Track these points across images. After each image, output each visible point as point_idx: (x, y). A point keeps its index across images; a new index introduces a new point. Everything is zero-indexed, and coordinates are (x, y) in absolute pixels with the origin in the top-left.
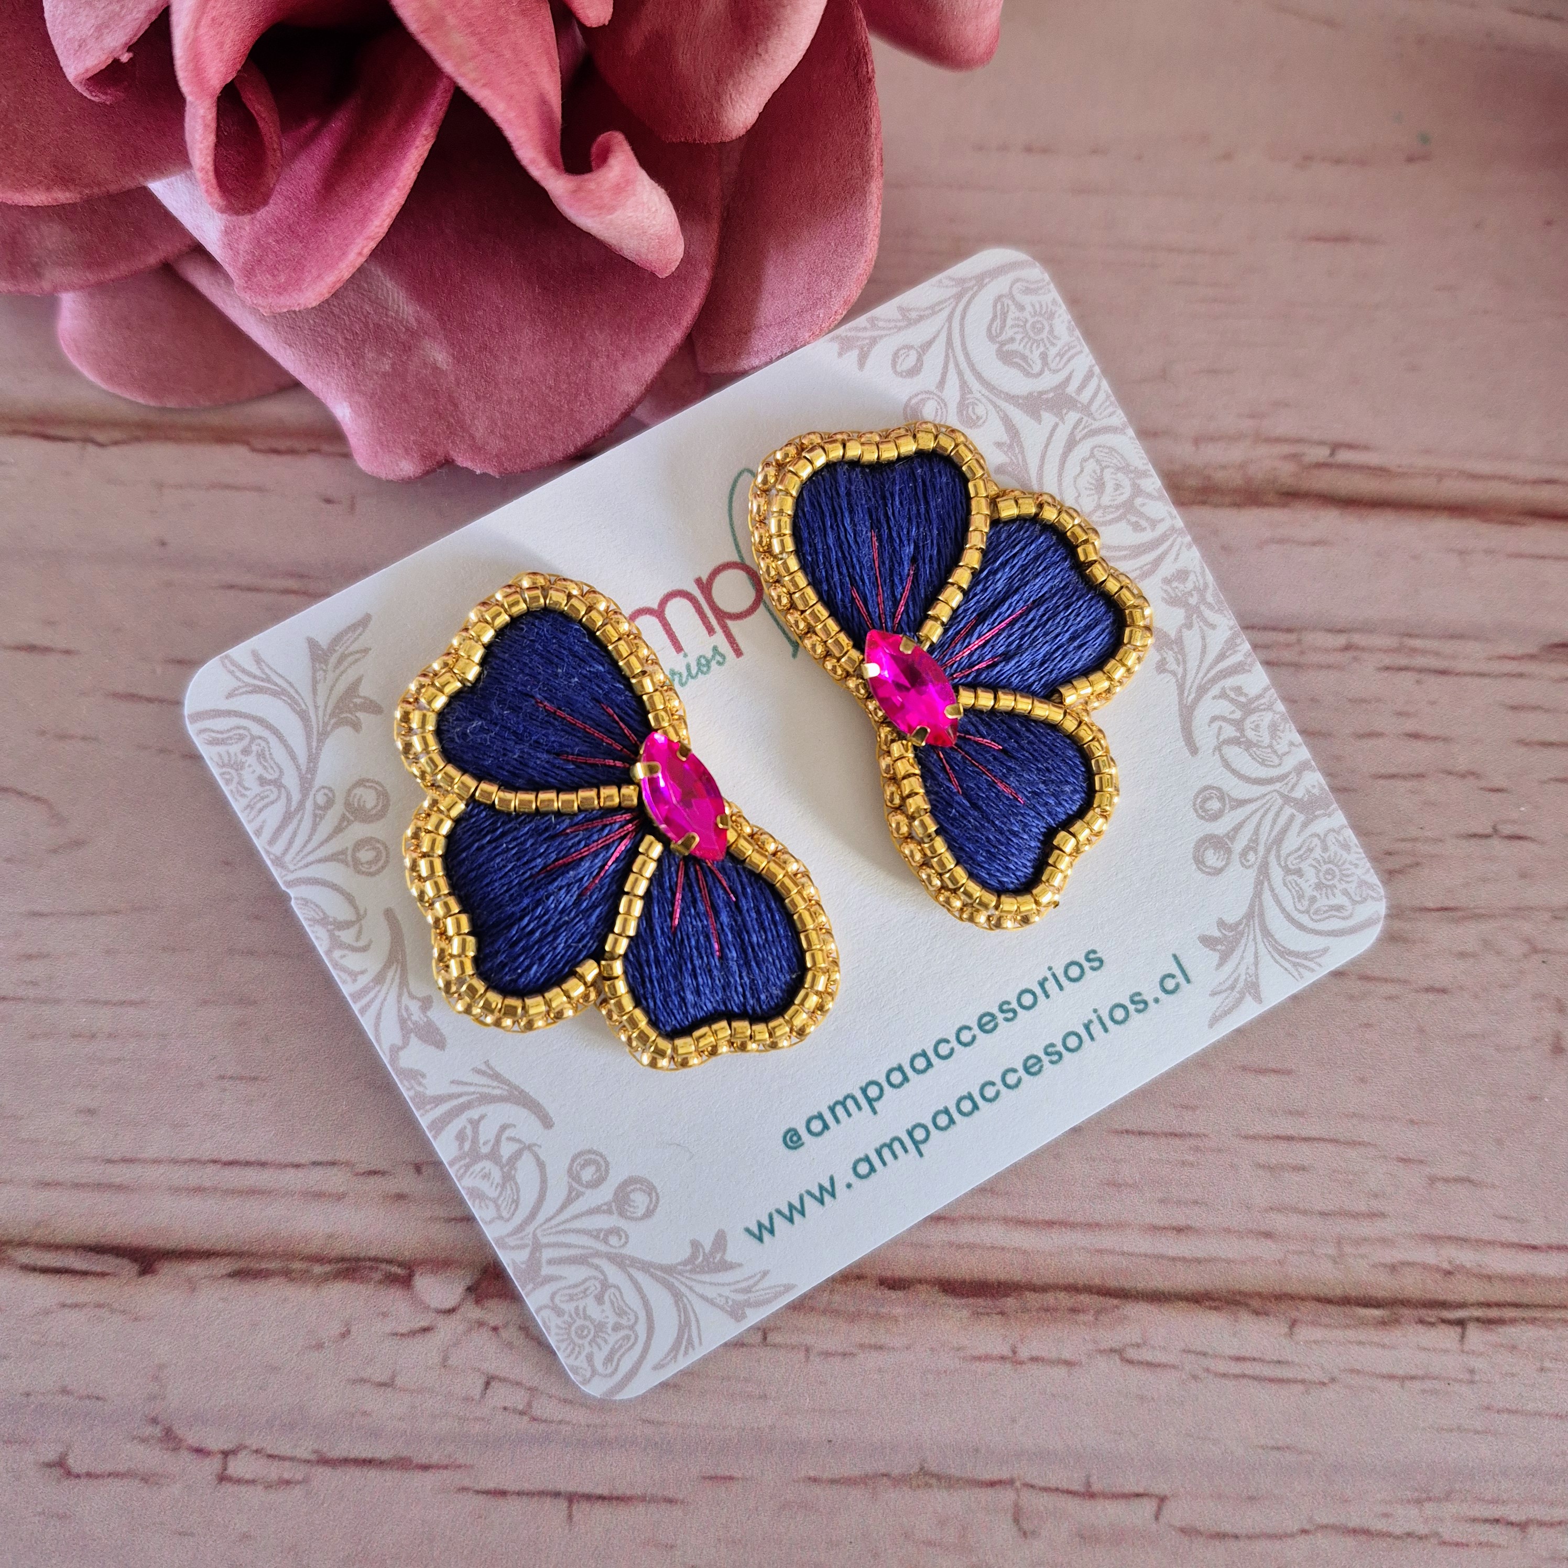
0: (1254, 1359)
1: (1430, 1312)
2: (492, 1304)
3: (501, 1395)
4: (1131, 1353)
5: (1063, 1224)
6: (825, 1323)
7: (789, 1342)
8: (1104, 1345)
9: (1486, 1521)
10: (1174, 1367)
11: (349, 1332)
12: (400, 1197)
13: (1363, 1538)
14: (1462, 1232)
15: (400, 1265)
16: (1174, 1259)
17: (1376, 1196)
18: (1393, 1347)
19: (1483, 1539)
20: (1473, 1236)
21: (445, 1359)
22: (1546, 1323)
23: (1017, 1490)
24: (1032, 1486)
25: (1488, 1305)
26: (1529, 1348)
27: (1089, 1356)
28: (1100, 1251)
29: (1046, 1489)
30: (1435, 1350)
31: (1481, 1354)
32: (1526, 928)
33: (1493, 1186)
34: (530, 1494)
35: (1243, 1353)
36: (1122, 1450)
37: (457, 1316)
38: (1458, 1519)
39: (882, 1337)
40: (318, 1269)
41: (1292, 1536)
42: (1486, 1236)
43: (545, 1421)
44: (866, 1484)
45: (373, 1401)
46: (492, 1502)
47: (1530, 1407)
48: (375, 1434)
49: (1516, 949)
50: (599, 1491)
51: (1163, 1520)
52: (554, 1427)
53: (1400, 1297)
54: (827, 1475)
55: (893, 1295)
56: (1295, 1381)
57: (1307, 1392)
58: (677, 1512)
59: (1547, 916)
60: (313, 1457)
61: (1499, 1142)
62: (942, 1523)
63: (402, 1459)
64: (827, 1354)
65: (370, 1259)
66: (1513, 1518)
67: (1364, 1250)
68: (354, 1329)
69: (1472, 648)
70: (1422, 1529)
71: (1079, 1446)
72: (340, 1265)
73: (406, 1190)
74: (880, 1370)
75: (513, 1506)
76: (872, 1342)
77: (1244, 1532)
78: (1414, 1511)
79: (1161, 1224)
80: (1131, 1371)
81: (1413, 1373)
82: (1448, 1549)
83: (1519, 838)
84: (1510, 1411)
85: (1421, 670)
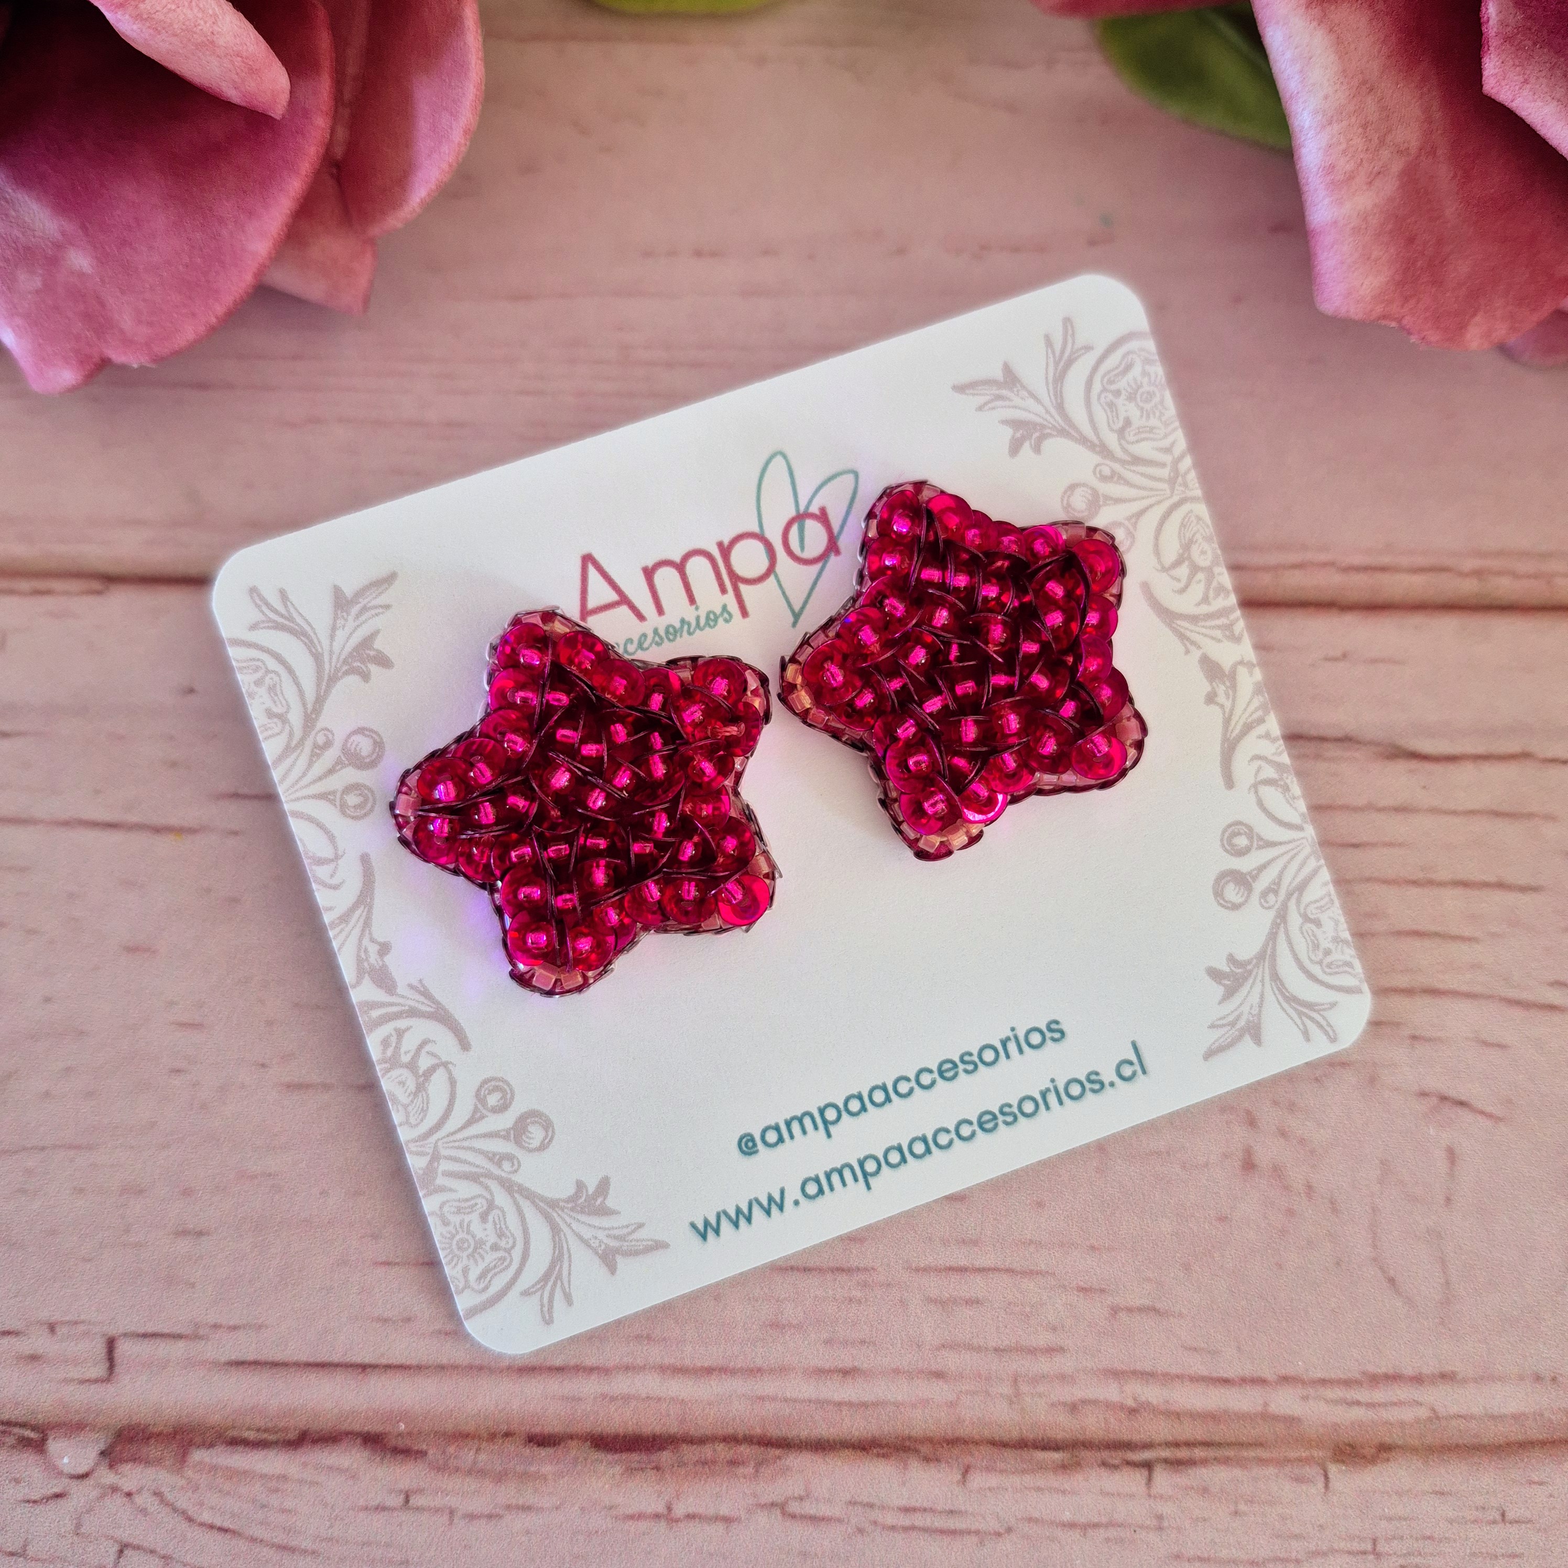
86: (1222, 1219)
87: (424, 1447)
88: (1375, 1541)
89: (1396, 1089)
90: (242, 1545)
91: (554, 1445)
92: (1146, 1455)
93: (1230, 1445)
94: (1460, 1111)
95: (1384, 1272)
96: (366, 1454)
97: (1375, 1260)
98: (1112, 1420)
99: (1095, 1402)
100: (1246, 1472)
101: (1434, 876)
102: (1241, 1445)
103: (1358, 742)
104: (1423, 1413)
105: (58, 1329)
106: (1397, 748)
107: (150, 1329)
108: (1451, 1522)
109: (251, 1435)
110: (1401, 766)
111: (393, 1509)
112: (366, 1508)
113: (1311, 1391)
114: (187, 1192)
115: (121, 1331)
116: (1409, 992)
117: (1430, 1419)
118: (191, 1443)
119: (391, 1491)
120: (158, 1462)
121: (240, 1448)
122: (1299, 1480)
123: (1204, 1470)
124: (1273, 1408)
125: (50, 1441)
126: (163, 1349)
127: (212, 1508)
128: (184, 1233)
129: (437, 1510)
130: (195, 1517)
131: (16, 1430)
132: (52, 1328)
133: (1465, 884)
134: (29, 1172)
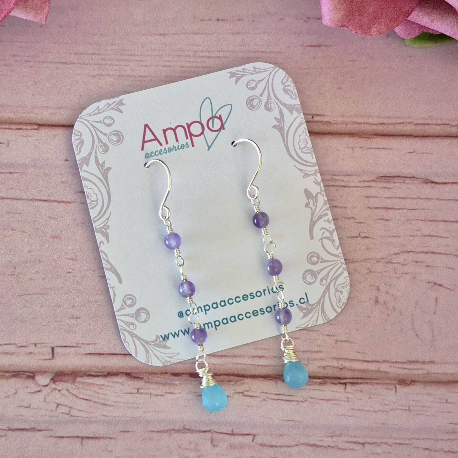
0: (282, 395)
1: (336, 380)
2: (58, 383)
3: (62, 409)
4: (246, 393)
5: (226, 356)
6: (156, 386)
7: (145, 392)
8: (238, 391)
9: (352, 442)
10: (258, 397)
11: (17, 392)
12: (31, 353)
13: (314, 447)
14: (346, 357)
15: (31, 373)
16: (259, 366)
17: (319, 346)
18: (324, 391)
19: (351, 448)
20: (349, 358)
21: (45, 399)
22: (371, 384)
23: (212, 433)
24: (216, 432)
25: (353, 378)
26: (366, 391)
27: (233, 394)
28: (237, 364)
29: (220, 433)
30: (337, 392)
31: (351, 393)
32: (368, 265)
33: (356, 343)
34: (70, 437)
35: (279, 393)
36: (243, 421)
37: (48, 387)
38: (343, 442)
39: (172, 390)
40: (7, 375)
41: (293, 446)
42: (353, 358)
43: (74, 416)
44: (168, 432)
45: (24, 412)
46: (60, 440)
47: (366, 409)
48: (25, 421)
49: (364, 271)
50: (91, 436)
51: (255, 442)
52: (77, 418)
53: (327, 376)
54: (156, 430)
55: (176, 378)
56: (294, 401)
57: (298, 404)
58: (113, 441)
59: (375, 261)
60: (7, 429)
61: (358, 330)
62: (190, 443)
63: (33, 428)
64: (156, 395)
65: (22, 371)
66: (360, 441)
67: (315, 362)
68: (18, 391)
69: (355, 179)
70: (332, 445)
71: (230, 420)
72: (13, 373)
73: (32, 351)
74: (172, 400)
75: (66, 441)
76: (170, 391)
77: (279, 445)
78: (330, 439)
79: (255, 355)
80: (246, 398)
81: (330, 399)
82: (340, 450)
83: (367, 237)
84: (359, 410)
85: (338, 186)
86: (369, 317)
87: (143, 377)
88: (409, 407)
89: (421, 281)
90: (92, 404)
91: (179, 376)
92: (345, 381)
93: (369, 379)
94: (440, 287)
95: (415, 332)
96: (126, 378)
97: (412, 329)
98: (335, 371)
99: (331, 366)
100: (373, 387)
101: (437, 219)
102: (372, 379)
103: (417, 178)
104: (425, 372)
105: (37, 345)
106: (429, 180)
107: (64, 345)
108: (432, 402)
109: (94, 374)
110: (429, 185)
111: (134, 393)
112: (127, 393)
113: (392, 365)
114: (73, 307)
115: (56, 345)
116: (427, 253)
117: (426, 374)
118: (77, 376)
119: (134, 388)
120: (67, 381)
121: (91, 377)
122: (388, 389)
123: (361, 386)
124: (381, 369)
125: (36, 376)
126: (68, 350)
127: (83, 394)
128: (73, 318)
129: (146, 394)
130: (78, 396)
131: (26, 373)
132: (35, 345)
133: (446, 221)
134: (26, 301)
